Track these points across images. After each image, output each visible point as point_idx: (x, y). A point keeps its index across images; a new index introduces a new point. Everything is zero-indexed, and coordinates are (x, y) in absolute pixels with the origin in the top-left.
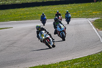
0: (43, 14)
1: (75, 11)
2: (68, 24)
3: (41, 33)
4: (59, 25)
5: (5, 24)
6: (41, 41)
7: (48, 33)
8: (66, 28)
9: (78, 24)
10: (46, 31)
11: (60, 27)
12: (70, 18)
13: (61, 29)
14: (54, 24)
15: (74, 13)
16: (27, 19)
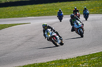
0: (60, 10)
1: (92, 7)
2: (86, 20)
3: (47, 32)
4: (76, 22)
5: (23, 20)
7: (54, 31)
8: (83, 25)
9: (95, 20)
10: (52, 29)
12: (88, 14)
13: (78, 25)
14: (71, 21)
15: (91, 9)
16: (45, 15)
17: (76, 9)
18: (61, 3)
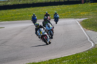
0: (34, 15)
1: (64, 12)
4: (48, 24)
6: (39, 38)
9: (67, 24)
11: (49, 26)
12: (58, 18)
15: (63, 14)
16: (18, 19)
17: (47, 13)
18: (34, 8)
